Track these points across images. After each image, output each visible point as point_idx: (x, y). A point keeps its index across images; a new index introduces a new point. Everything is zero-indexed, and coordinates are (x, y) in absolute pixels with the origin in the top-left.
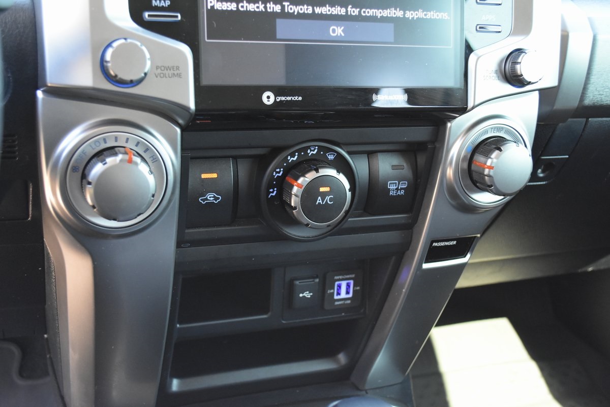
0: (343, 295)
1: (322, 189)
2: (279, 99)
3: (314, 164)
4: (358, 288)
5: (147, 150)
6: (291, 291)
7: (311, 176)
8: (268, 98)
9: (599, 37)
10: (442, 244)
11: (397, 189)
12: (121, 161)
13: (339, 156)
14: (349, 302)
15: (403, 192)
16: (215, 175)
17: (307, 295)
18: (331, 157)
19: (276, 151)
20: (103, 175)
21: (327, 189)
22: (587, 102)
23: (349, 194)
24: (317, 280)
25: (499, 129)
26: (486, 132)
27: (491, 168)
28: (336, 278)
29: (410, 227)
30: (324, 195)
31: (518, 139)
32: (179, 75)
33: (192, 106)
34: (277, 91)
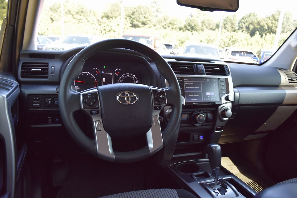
1: (201, 117)
2: (195, 104)
4: (204, 137)
6: (193, 137)
7: (199, 115)
8: (194, 103)
9: (240, 93)
10: (218, 128)
14: (203, 139)
15: (212, 119)
16: (184, 116)
17: (196, 138)
18: (201, 113)
19: (193, 112)
22: (239, 103)
23: (205, 118)
24: (198, 135)
25: (226, 108)
26: (224, 108)
27: (226, 113)
28: (201, 135)
31: (229, 110)
33: (185, 105)
34: (195, 102)
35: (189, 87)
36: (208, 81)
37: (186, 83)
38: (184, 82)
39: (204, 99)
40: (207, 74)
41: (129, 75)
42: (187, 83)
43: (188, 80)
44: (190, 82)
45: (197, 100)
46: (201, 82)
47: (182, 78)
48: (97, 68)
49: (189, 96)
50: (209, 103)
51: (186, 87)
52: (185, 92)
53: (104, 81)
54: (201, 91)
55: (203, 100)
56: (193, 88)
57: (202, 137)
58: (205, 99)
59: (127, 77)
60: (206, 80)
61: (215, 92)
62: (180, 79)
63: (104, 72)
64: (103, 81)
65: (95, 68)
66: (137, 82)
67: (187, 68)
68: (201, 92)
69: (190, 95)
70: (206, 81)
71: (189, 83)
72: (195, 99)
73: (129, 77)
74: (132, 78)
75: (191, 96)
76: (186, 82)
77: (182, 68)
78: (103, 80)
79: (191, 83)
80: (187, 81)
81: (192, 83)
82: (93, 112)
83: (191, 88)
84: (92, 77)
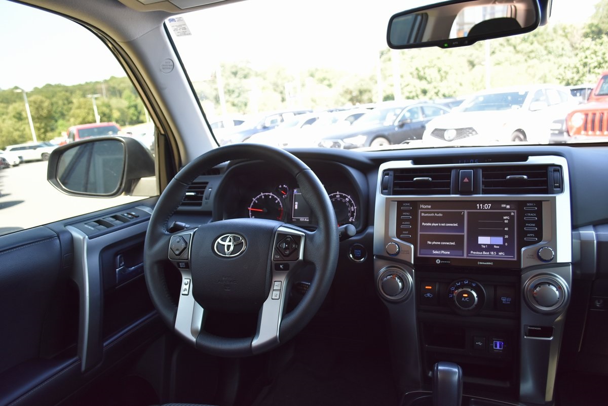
0: (498, 348)
2: (442, 262)
3: (462, 286)
4: (505, 346)
5: (403, 276)
6: (472, 340)
7: (460, 290)
8: (438, 261)
10: (533, 328)
11: (506, 301)
12: (391, 277)
13: (477, 285)
14: (501, 351)
15: (509, 302)
16: (430, 287)
17: (480, 344)
18: (474, 285)
20: (386, 281)
21: (466, 295)
23: (476, 299)
24: (484, 338)
25: (548, 279)
26: (540, 280)
27: (536, 294)
28: (494, 339)
29: (518, 318)
30: (465, 297)
32: (408, 253)
33: (412, 262)
34: (441, 259)
35: (432, 223)
36: (488, 209)
37: (423, 214)
38: (420, 211)
39: (468, 252)
40: (485, 192)
41: (339, 196)
42: (426, 215)
43: (430, 207)
44: (434, 213)
45: (449, 253)
46: (466, 211)
47: (415, 204)
48: (284, 186)
49: (429, 243)
50: (481, 263)
51: (423, 224)
52: (419, 233)
53: (296, 207)
54: (463, 232)
55: (468, 256)
56: (442, 225)
57: (498, 346)
58: (472, 252)
59: (336, 200)
60: (480, 207)
61: (506, 237)
62: (409, 204)
63: (298, 192)
64: (294, 207)
65: (282, 186)
66: (354, 209)
67: (430, 179)
68: (463, 236)
69: (432, 241)
70: (483, 209)
71: (433, 215)
72: (443, 252)
73: (339, 200)
74: (345, 202)
75: (434, 243)
76: (425, 213)
77: (416, 180)
78: (294, 205)
79: (438, 213)
80: (429, 209)
81: (440, 215)
82: (180, 264)
83: (437, 224)
84: (277, 202)
